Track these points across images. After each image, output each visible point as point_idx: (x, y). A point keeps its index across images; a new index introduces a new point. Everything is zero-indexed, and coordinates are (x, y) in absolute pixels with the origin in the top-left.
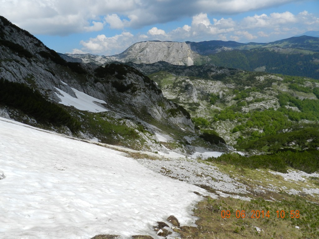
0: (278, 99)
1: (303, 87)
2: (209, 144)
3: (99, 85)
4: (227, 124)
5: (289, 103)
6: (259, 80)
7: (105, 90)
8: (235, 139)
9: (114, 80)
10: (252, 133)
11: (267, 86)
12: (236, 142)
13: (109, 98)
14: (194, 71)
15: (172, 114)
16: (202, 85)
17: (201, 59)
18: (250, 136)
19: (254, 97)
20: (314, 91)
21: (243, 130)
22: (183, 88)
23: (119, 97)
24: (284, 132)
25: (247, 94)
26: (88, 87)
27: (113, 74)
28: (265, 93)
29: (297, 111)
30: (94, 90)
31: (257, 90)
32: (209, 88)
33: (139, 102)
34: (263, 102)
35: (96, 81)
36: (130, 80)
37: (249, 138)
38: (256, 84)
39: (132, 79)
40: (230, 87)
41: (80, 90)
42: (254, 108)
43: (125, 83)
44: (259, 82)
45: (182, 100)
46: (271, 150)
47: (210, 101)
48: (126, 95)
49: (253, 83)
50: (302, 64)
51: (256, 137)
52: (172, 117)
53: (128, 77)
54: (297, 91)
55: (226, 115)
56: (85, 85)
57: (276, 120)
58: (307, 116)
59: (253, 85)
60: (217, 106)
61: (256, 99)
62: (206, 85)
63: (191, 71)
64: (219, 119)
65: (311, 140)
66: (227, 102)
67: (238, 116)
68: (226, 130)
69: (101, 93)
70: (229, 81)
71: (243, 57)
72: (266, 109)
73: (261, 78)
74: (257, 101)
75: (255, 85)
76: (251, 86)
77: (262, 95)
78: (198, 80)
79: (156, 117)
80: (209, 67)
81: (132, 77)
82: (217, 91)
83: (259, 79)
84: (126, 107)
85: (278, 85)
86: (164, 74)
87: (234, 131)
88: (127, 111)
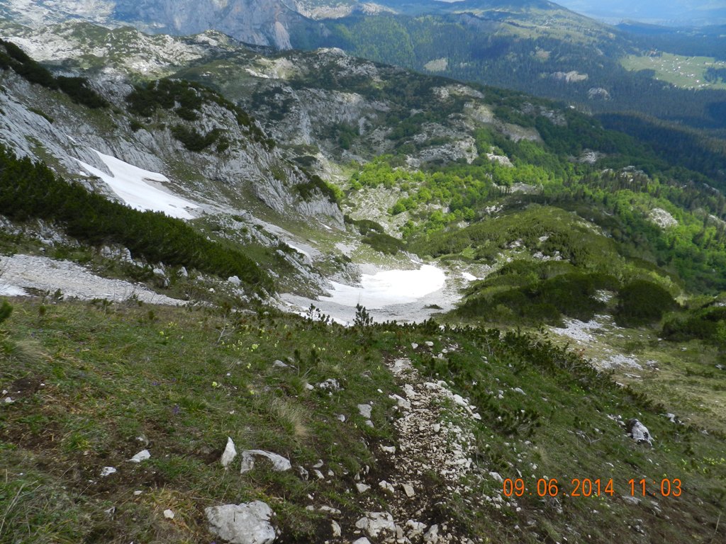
0: (474, 140)
1: (520, 114)
2: (381, 255)
3: (143, 135)
4: (381, 196)
5: (493, 148)
6: (439, 96)
7: (158, 148)
8: (398, 228)
9: (173, 122)
10: (430, 214)
11: (454, 109)
12: (401, 233)
13: (172, 166)
14: (299, 64)
15: (302, 194)
16: (320, 102)
17: (307, 29)
18: (427, 221)
19: (429, 134)
20: (537, 123)
21: (414, 208)
22: (279, 107)
23: (192, 163)
24: (489, 212)
25: (416, 126)
26: (121, 143)
27: (170, 108)
28: (450, 126)
29: (507, 166)
30: (137, 150)
31: (435, 117)
32: (336, 109)
33: (235, 173)
34: (447, 145)
35: (135, 127)
36: (210, 121)
37: (426, 225)
38: (434, 104)
39: (214, 117)
40: (380, 109)
41: (104, 151)
42: (430, 158)
43: (200, 130)
44: (439, 99)
45: (277, 137)
46: (482, 257)
47: (341, 142)
48: (206, 157)
49: (427, 101)
50: (516, 58)
51: (438, 222)
52: (304, 202)
53: (206, 114)
54: (509, 122)
55: (378, 176)
56: (114, 138)
57: (472, 185)
58: (524, 176)
59: (427, 105)
60: (355, 153)
61: (433, 138)
62: (328, 102)
63: (292, 64)
64: (363, 184)
65: (545, 238)
66: (375, 143)
67: (401, 178)
68: (380, 209)
69: (152, 156)
70: (378, 93)
71: (402, 34)
72: (452, 160)
73: (442, 91)
74: (437, 142)
75: (431, 107)
76: (424, 108)
77: (445, 131)
78: (311, 90)
79: (275, 206)
80: (332, 57)
81: (214, 113)
82: (354, 118)
83: (440, 93)
84: (212, 186)
85: (474, 108)
86: (227, 69)
87: (396, 211)
88: (216, 196)
